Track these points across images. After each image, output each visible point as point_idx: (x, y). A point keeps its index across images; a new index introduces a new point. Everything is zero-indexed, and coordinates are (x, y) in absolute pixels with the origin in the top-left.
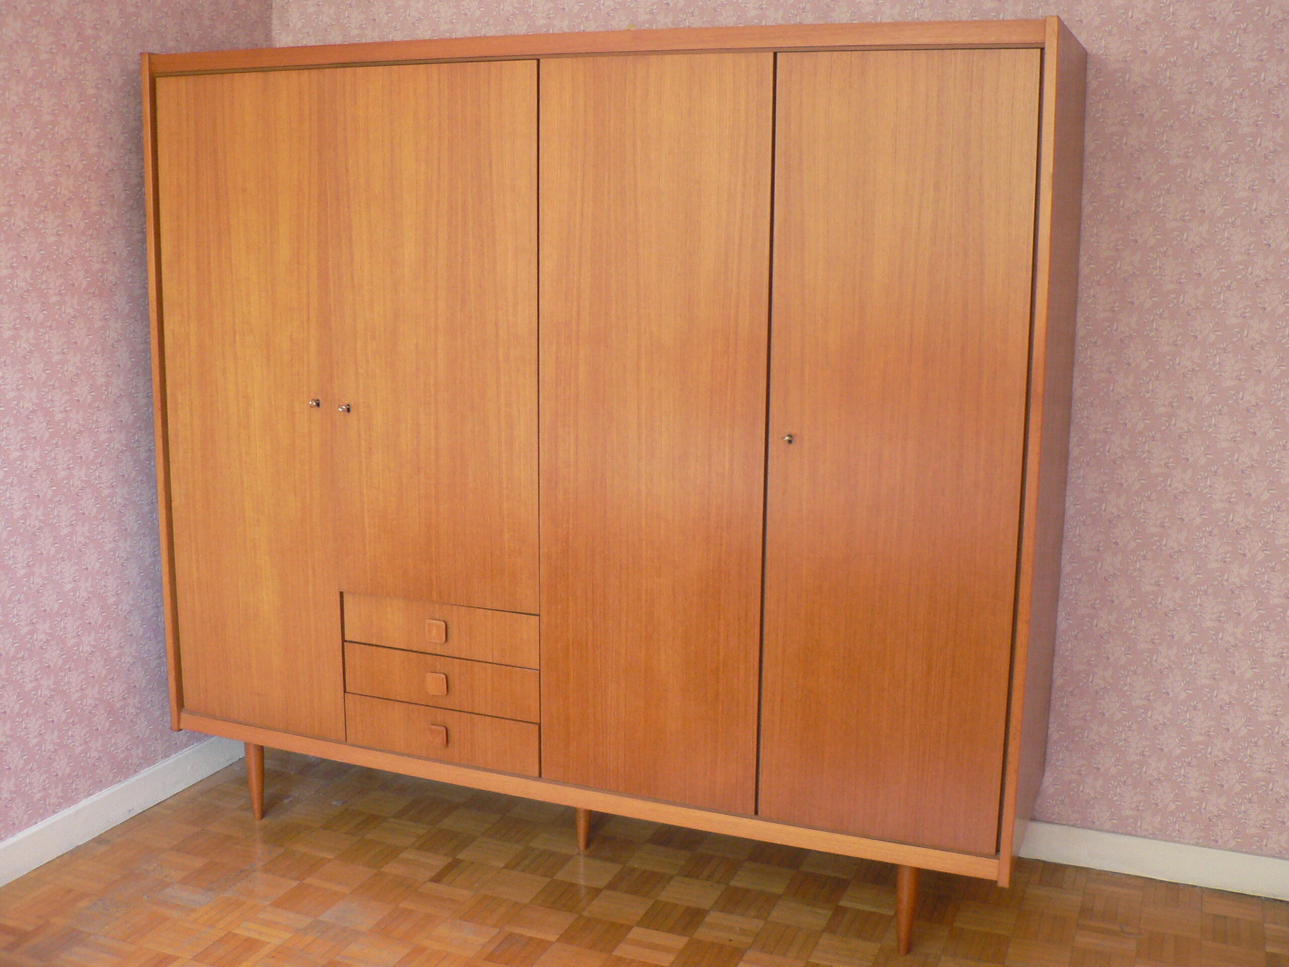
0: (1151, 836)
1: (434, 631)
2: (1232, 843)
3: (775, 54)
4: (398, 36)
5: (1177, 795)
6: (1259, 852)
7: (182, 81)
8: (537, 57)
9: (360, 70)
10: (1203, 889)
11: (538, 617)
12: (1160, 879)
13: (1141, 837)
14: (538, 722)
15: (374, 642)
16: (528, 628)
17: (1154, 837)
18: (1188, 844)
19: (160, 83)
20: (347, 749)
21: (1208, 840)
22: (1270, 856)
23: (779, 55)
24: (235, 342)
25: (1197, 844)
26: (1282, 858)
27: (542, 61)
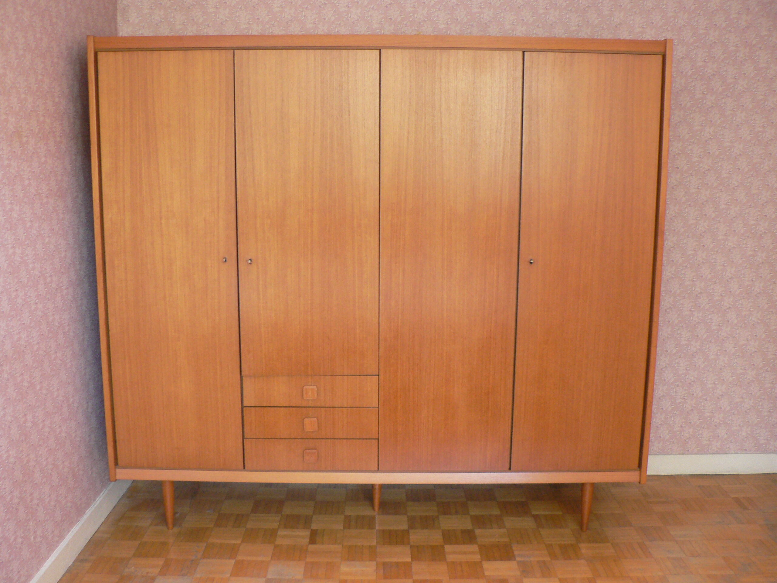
0: (657, 454)
1: (310, 393)
2: (696, 450)
3: (524, 52)
4: (211, 32)
5: (670, 431)
6: (707, 452)
7: (119, 55)
8: (380, 48)
9: (260, 52)
10: (686, 476)
11: (377, 376)
12: (664, 474)
13: (653, 455)
14: (377, 438)
15: (265, 405)
16: (371, 384)
17: (659, 453)
18: (675, 454)
19: (101, 55)
20: (244, 473)
21: (685, 452)
22: (713, 454)
23: (526, 53)
24: (161, 224)
25: (680, 454)
26: (718, 454)
27: (382, 51)
